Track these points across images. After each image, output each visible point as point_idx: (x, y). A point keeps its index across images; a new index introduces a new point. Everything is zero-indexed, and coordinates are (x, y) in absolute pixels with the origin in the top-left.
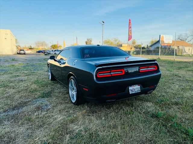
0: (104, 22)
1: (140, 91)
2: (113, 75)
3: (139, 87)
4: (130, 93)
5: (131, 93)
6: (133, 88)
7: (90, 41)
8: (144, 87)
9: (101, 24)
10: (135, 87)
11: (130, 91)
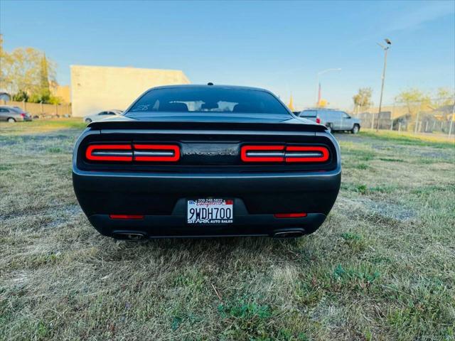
0: (389, 43)
1: (232, 221)
2: (137, 159)
3: (231, 207)
4: (190, 221)
5: (191, 219)
6: (205, 206)
7: (365, 95)
8: (250, 213)
9: (382, 47)
10: (211, 207)
11: (189, 215)
